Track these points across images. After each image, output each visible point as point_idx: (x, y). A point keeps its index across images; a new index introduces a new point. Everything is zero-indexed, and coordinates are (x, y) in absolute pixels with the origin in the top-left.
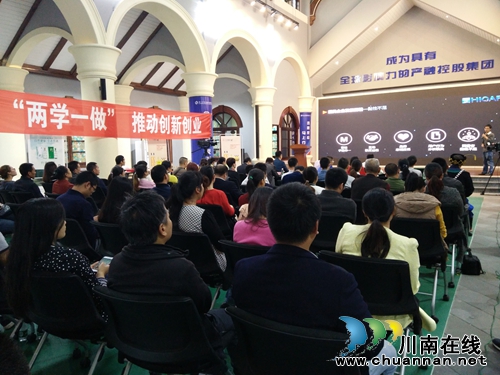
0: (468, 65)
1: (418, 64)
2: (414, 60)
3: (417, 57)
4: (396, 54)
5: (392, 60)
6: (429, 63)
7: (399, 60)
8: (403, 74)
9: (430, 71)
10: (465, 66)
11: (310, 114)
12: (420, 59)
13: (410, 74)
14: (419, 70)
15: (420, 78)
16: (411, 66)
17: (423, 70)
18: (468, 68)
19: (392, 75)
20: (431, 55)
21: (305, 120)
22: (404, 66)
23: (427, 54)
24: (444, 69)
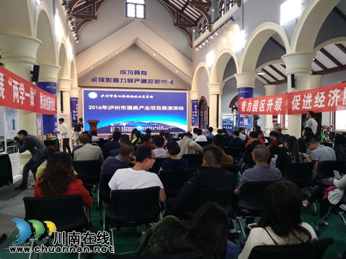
1: (137, 76)
2: (135, 74)
3: (137, 72)
4: (126, 69)
5: (123, 72)
6: (143, 77)
7: (127, 72)
8: (130, 81)
9: (144, 81)
10: (161, 81)
11: (77, 99)
12: (139, 74)
13: (134, 81)
14: (139, 80)
15: (139, 84)
16: (134, 77)
18: (162, 83)
19: (124, 80)
20: (144, 73)
21: (74, 103)
22: (130, 76)
23: (142, 72)
24: (151, 81)
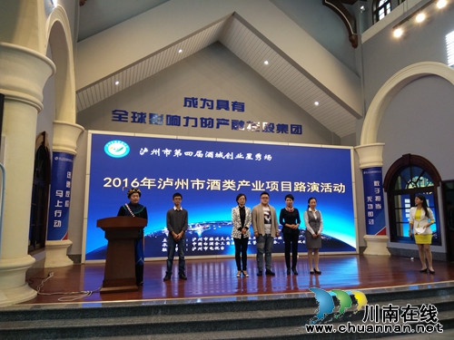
0: (278, 126)
1: (223, 114)
2: (219, 108)
3: (223, 105)
4: (197, 95)
5: (191, 102)
6: (237, 116)
7: (200, 103)
8: (206, 123)
10: (276, 128)
11: (72, 156)
12: (227, 108)
13: (215, 125)
14: (226, 122)
16: (216, 114)
17: (230, 123)
18: (279, 130)
19: (192, 122)
20: (239, 107)
21: (62, 168)
22: (207, 113)
23: (234, 103)
